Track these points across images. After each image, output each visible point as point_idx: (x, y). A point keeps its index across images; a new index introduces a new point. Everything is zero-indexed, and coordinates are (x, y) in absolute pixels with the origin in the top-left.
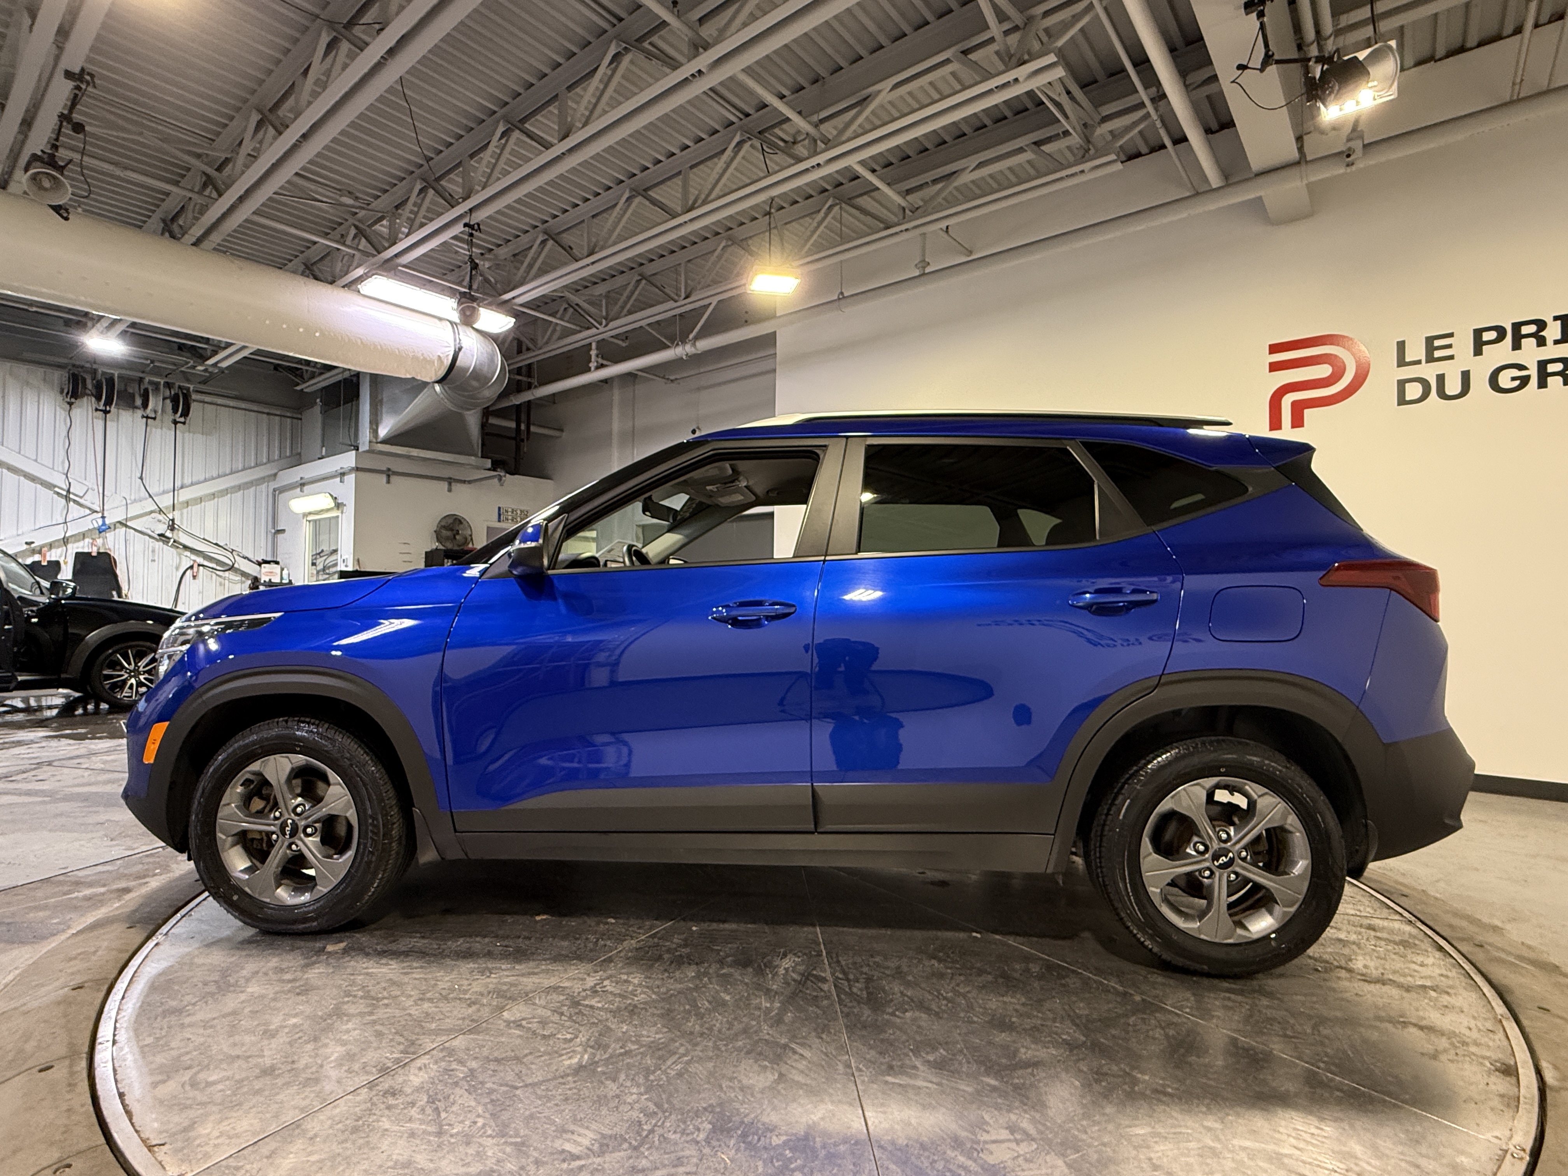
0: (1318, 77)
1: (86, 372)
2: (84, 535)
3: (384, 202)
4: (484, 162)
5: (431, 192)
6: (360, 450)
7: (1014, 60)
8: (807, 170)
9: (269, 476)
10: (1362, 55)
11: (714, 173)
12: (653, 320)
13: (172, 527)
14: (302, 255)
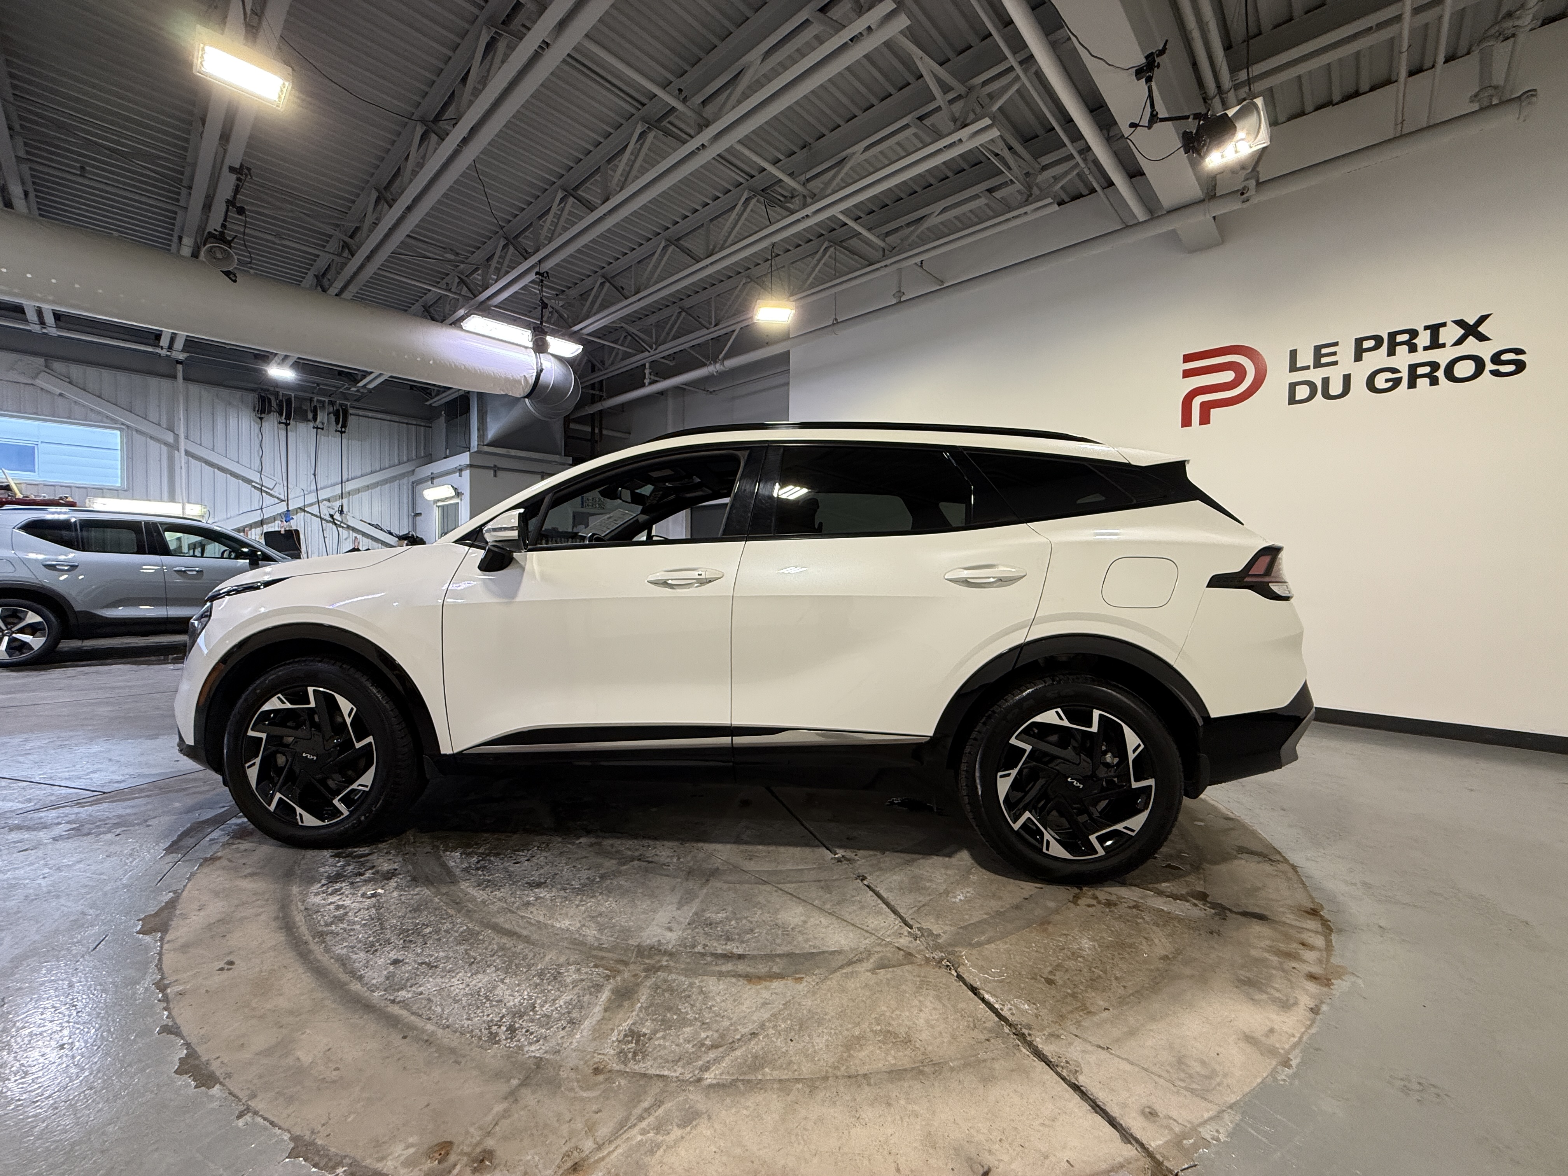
0: (1194, 131)
1: (271, 393)
2: (274, 519)
4: (549, 222)
5: (511, 248)
6: (472, 451)
7: (959, 123)
8: (799, 220)
9: (408, 472)
10: (1231, 113)
11: (729, 224)
12: (693, 343)
13: (341, 512)
14: (421, 300)
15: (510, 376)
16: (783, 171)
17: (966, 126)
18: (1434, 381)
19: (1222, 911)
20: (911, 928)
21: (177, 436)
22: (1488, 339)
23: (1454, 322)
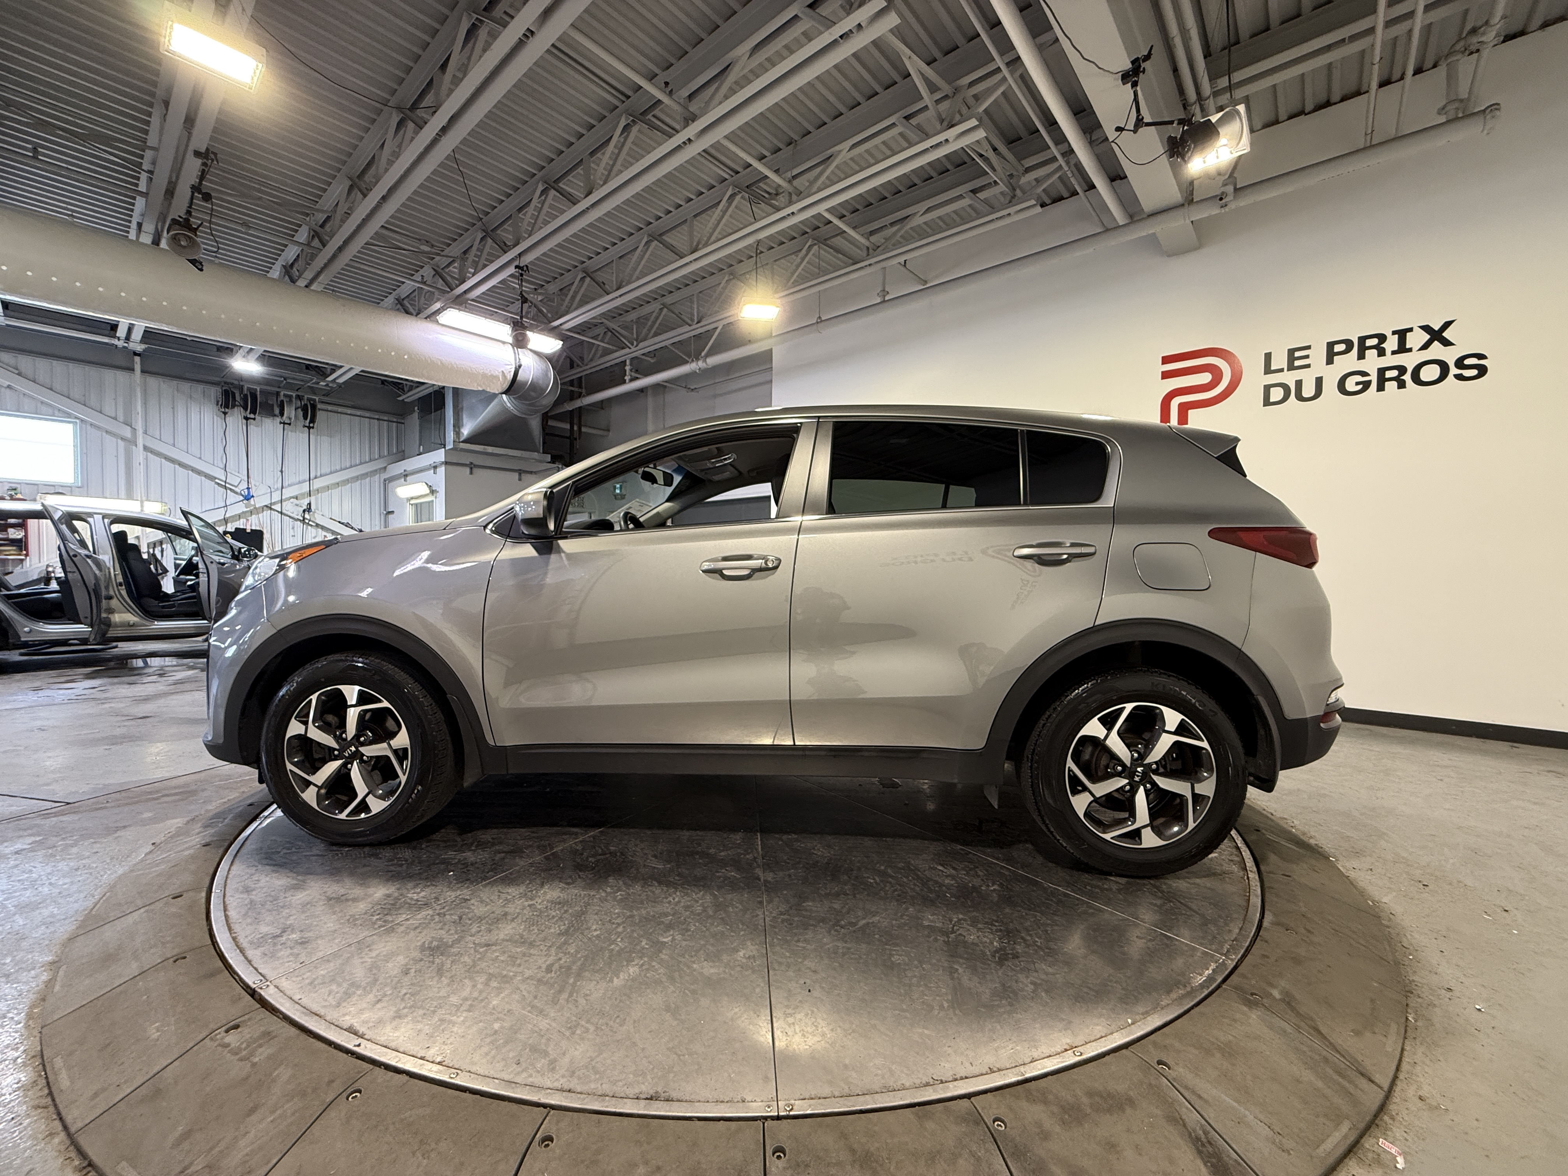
0: (1179, 137)
1: (235, 387)
2: (239, 517)
3: (455, 250)
4: (529, 215)
5: (490, 241)
6: (447, 448)
7: (945, 124)
8: (784, 218)
9: (380, 469)
10: (1214, 118)
11: (713, 221)
12: (674, 340)
13: (309, 509)
14: (394, 293)
15: (487, 371)
16: (770, 168)
17: (953, 126)
18: (1402, 385)
21: (134, 431)
22: (1451, 344)
23: (1420, 327)
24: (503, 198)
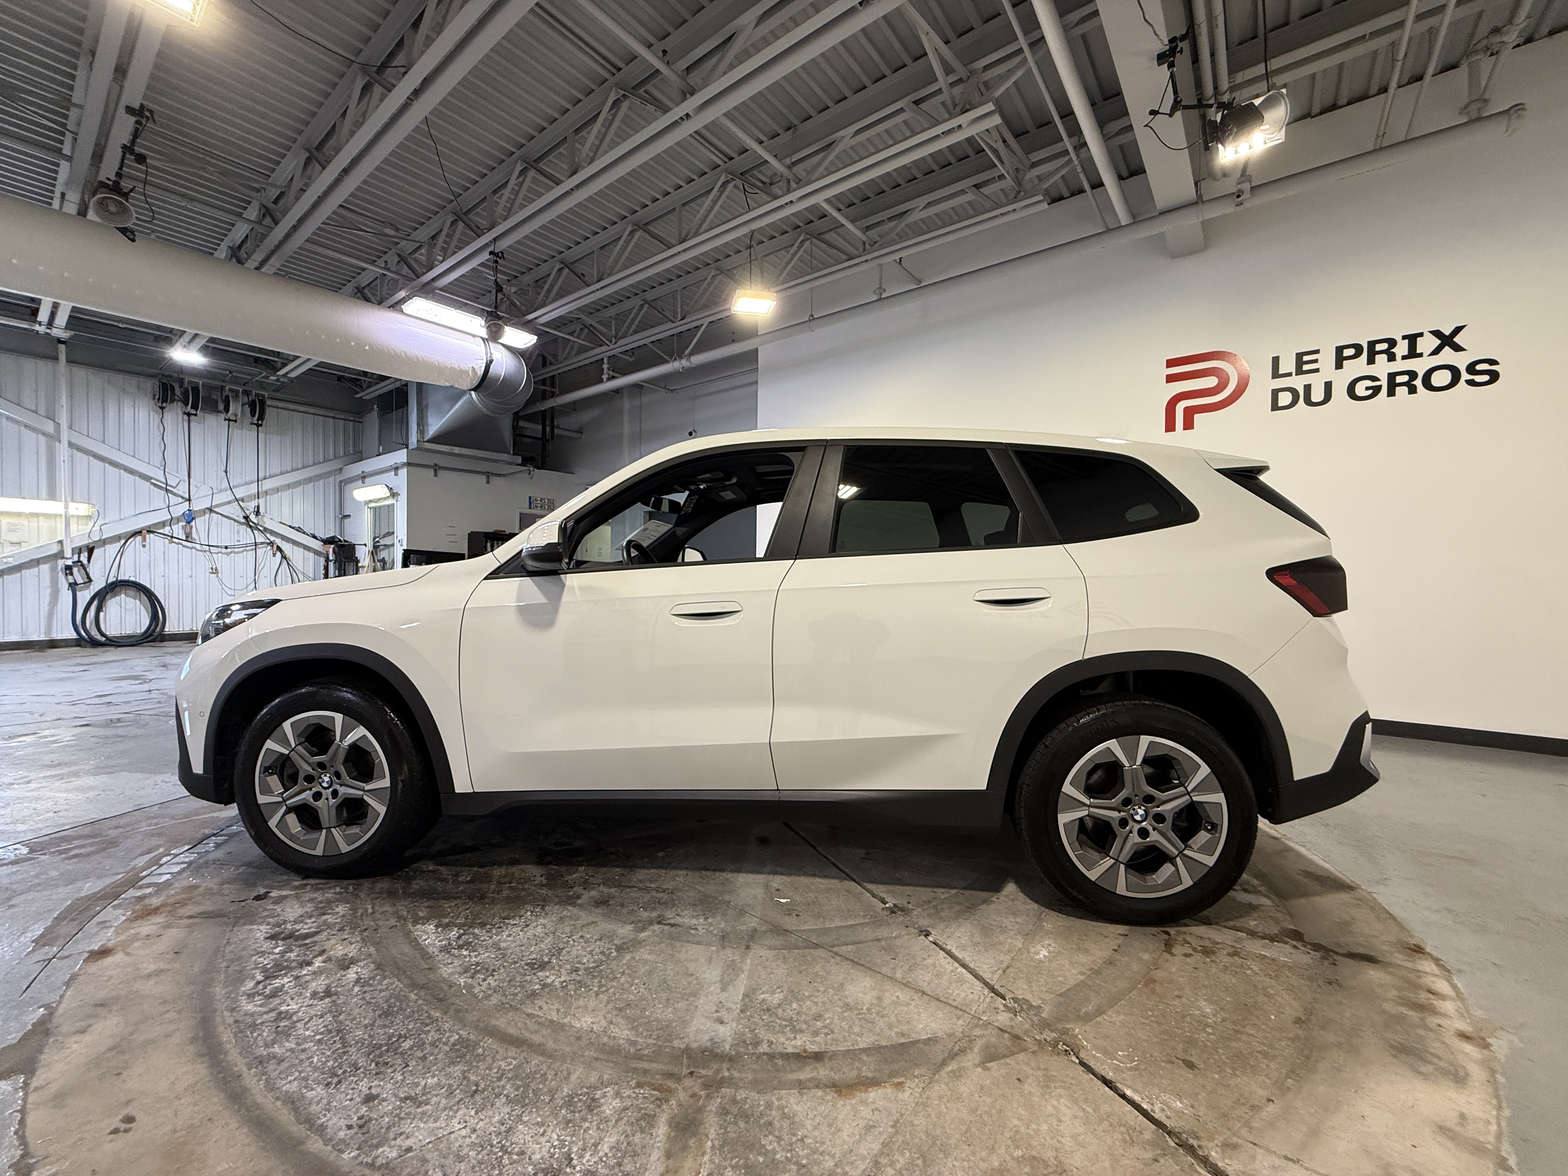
0: (1219, 121)
1: (174, 379)
4: (505, 198)
5: (461, 224)
6: (410, 448)
7: (958, 109)
8: (781, 207)
9: (336, 470)
10: (1257, 102)
11: (703, 211)
12: (654, 339)
13: (257, 513)
14: (354, 280)
15: (456, 366)
16: (770, 152)
17: (967, 111)
18: (1413, 390)
19: (1325, 951)
20: (1004, 999)
21: (58, 425)
22: (1463, 349)
23: (1431, 332)
24: (478, 179)
